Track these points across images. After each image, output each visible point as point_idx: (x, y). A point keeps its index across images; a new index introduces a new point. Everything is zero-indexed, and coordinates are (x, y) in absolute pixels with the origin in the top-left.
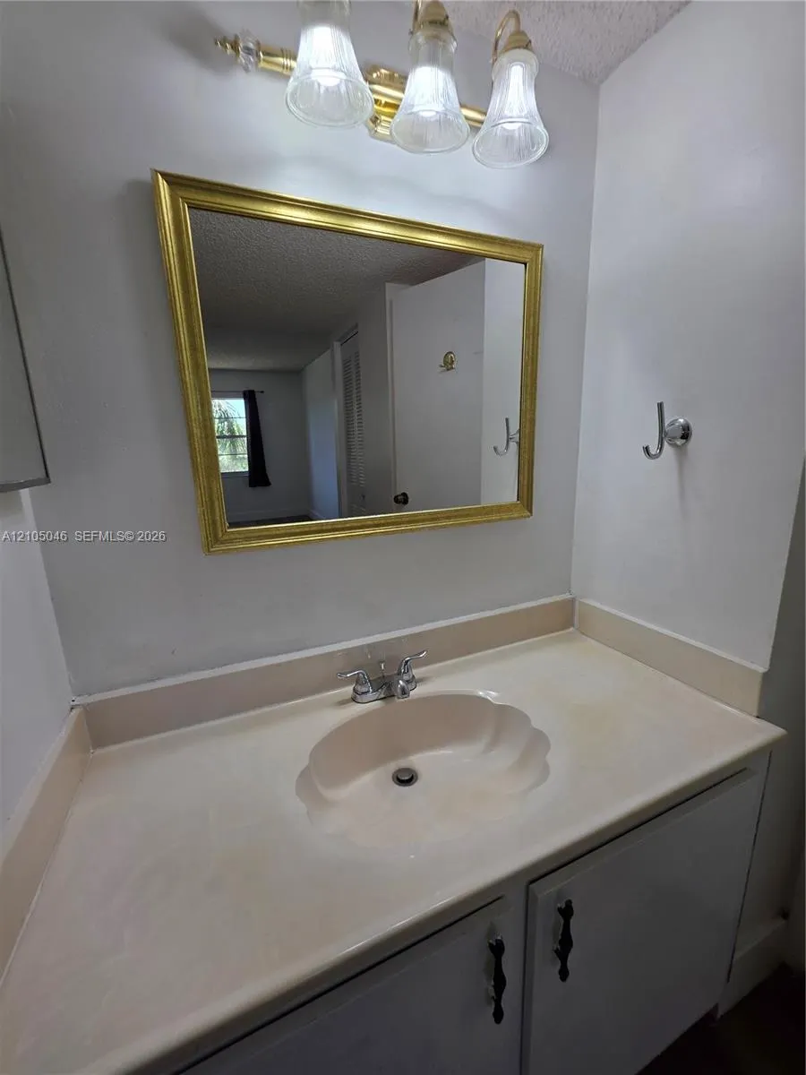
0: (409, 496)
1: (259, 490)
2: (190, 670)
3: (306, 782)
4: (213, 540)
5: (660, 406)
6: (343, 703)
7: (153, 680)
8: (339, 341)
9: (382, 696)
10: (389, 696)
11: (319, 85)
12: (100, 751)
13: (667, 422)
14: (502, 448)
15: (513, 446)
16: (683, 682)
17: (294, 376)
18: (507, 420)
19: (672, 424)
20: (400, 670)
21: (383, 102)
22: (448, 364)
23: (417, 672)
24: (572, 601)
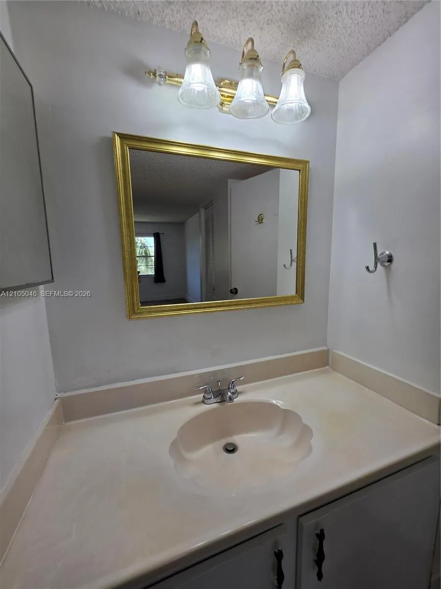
0: (238, 289)
1: (160, 284)
2: (117, 381)
3: (175, 447)
4: (132, 312)
5: (375, 245)
6: (197, 403)
7: (98, 386)
8: (204, 208)
9: (219, 401)
10: (223, 401)
11: (194, 90)
12: (68, 424)
13: (379, 254)
14: (288, 266)
15: (294, 264)
16: (392, 401)
17: (180, 226)
18: (291, 250)
19: (382, 254)
20: (229, 385)
21: (226, 96)
22: (260, 220)
23: (239, 388)
24: (328, 351)
